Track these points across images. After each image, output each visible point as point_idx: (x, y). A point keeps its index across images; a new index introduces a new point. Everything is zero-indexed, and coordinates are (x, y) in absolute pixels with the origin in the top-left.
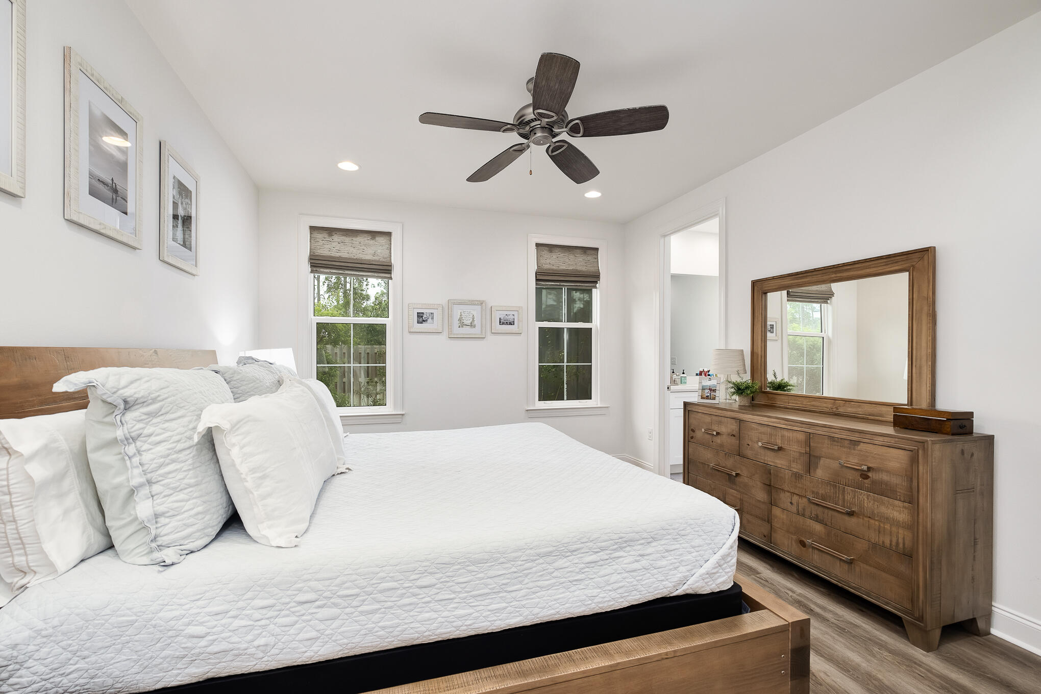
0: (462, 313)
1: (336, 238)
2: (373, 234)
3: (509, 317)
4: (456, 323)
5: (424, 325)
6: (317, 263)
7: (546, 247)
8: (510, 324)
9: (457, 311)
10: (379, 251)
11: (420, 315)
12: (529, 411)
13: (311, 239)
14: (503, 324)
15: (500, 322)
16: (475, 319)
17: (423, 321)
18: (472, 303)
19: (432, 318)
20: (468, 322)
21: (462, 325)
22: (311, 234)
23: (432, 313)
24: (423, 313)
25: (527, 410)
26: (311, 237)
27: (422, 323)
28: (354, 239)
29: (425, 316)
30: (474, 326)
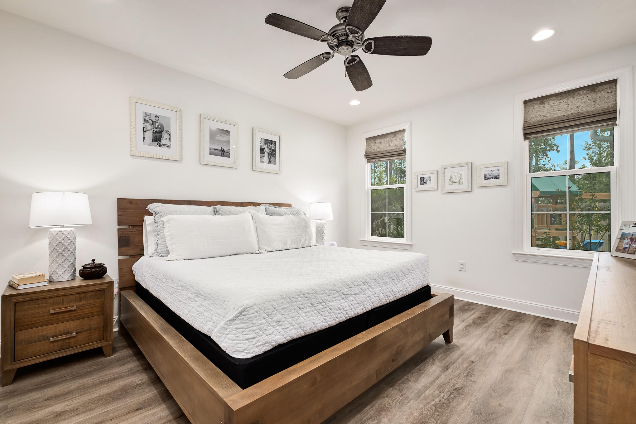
0: (453, 175)
1: (378, 141)
2: (395, 133)
3: (494, 172)
4: (448, 182)
5: (425, 185)
6: (370, 157)
7: (536, 101)
8: (495, 178)
9: (448, 173)
10: (398, 143)
11: (422, 179)
12: (516, 255)
13: (366, 145)
14: (488, 178)
15: (485, 178)
16: (462, 178)
17: (424, 183)
18: (460, 166)
19: (430, 180)
20: (457, 181)
21: (452, 182)
22: (366, 142)
23: (430, 177)
24: (424, 178)
25: (514, 254)
26: (366, 144)
27: (423, 184)
28: (385, 139)
29: (425, 179)
30: (462, 183)
